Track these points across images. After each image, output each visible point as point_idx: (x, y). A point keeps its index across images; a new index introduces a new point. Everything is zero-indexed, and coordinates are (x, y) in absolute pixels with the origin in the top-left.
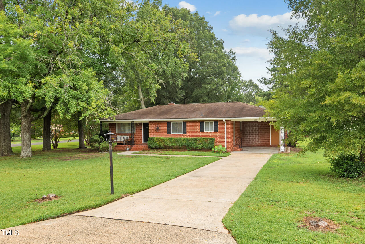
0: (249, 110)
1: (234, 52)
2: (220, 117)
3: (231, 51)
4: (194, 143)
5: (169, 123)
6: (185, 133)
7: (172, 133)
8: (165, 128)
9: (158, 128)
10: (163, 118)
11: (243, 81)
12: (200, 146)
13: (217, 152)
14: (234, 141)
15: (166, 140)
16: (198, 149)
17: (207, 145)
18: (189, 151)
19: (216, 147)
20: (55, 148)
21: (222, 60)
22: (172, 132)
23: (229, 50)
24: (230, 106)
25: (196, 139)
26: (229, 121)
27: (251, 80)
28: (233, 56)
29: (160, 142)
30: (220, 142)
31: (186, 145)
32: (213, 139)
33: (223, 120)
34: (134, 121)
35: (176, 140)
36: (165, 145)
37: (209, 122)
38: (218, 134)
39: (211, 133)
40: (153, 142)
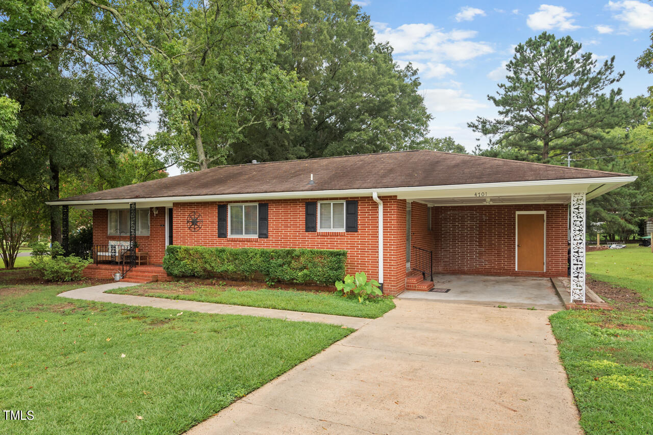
0: (457, 166)
1: (414, 69)
2: (365, 185)
3: (408, 68)
4: (284, 264)
5: (222, 207)
6: (263, 235)
7: (230, 236)
8: (212, 222)
9: (194, 223)
10: (204, 193)
11: (434, 141)
12: (300, 274)
13: (352, 295)
14: (408, 261)
15: (207, 256)
16: (296, 283)
17: (320, 271)
18: (271, 287)
19: (348, 279)
20: (8, 266)
21: (388, 79)
22: (232, 233)
23: (406, 66)
24: (397, 159)
25: (289, 253)
26: (393, 198)
27: (450, 138)
28: (413, 78)
29: (193, 261)
30: (363, 264)
31: (261, 271)
32: (338, 254)
33: (372, 197)
34: (135, 204)
35: (235, 256)
36: (205, 270)
37: (332, 203)
38: (357, 238)
39: (336, 235)
40: (177, 259)
